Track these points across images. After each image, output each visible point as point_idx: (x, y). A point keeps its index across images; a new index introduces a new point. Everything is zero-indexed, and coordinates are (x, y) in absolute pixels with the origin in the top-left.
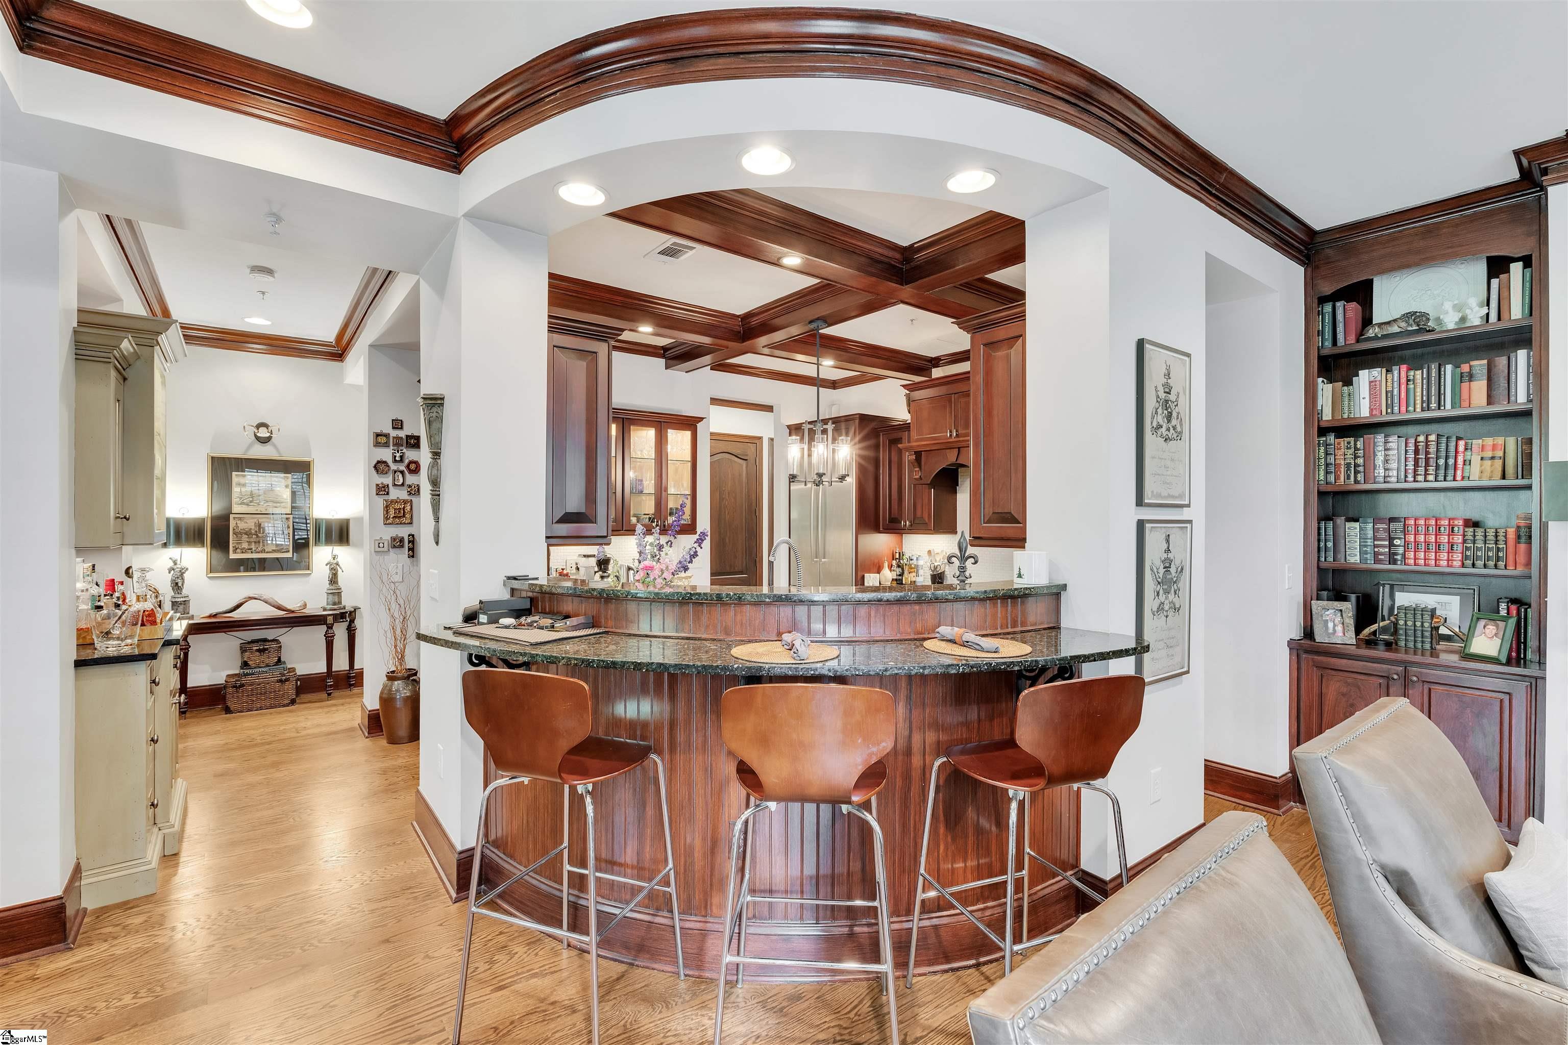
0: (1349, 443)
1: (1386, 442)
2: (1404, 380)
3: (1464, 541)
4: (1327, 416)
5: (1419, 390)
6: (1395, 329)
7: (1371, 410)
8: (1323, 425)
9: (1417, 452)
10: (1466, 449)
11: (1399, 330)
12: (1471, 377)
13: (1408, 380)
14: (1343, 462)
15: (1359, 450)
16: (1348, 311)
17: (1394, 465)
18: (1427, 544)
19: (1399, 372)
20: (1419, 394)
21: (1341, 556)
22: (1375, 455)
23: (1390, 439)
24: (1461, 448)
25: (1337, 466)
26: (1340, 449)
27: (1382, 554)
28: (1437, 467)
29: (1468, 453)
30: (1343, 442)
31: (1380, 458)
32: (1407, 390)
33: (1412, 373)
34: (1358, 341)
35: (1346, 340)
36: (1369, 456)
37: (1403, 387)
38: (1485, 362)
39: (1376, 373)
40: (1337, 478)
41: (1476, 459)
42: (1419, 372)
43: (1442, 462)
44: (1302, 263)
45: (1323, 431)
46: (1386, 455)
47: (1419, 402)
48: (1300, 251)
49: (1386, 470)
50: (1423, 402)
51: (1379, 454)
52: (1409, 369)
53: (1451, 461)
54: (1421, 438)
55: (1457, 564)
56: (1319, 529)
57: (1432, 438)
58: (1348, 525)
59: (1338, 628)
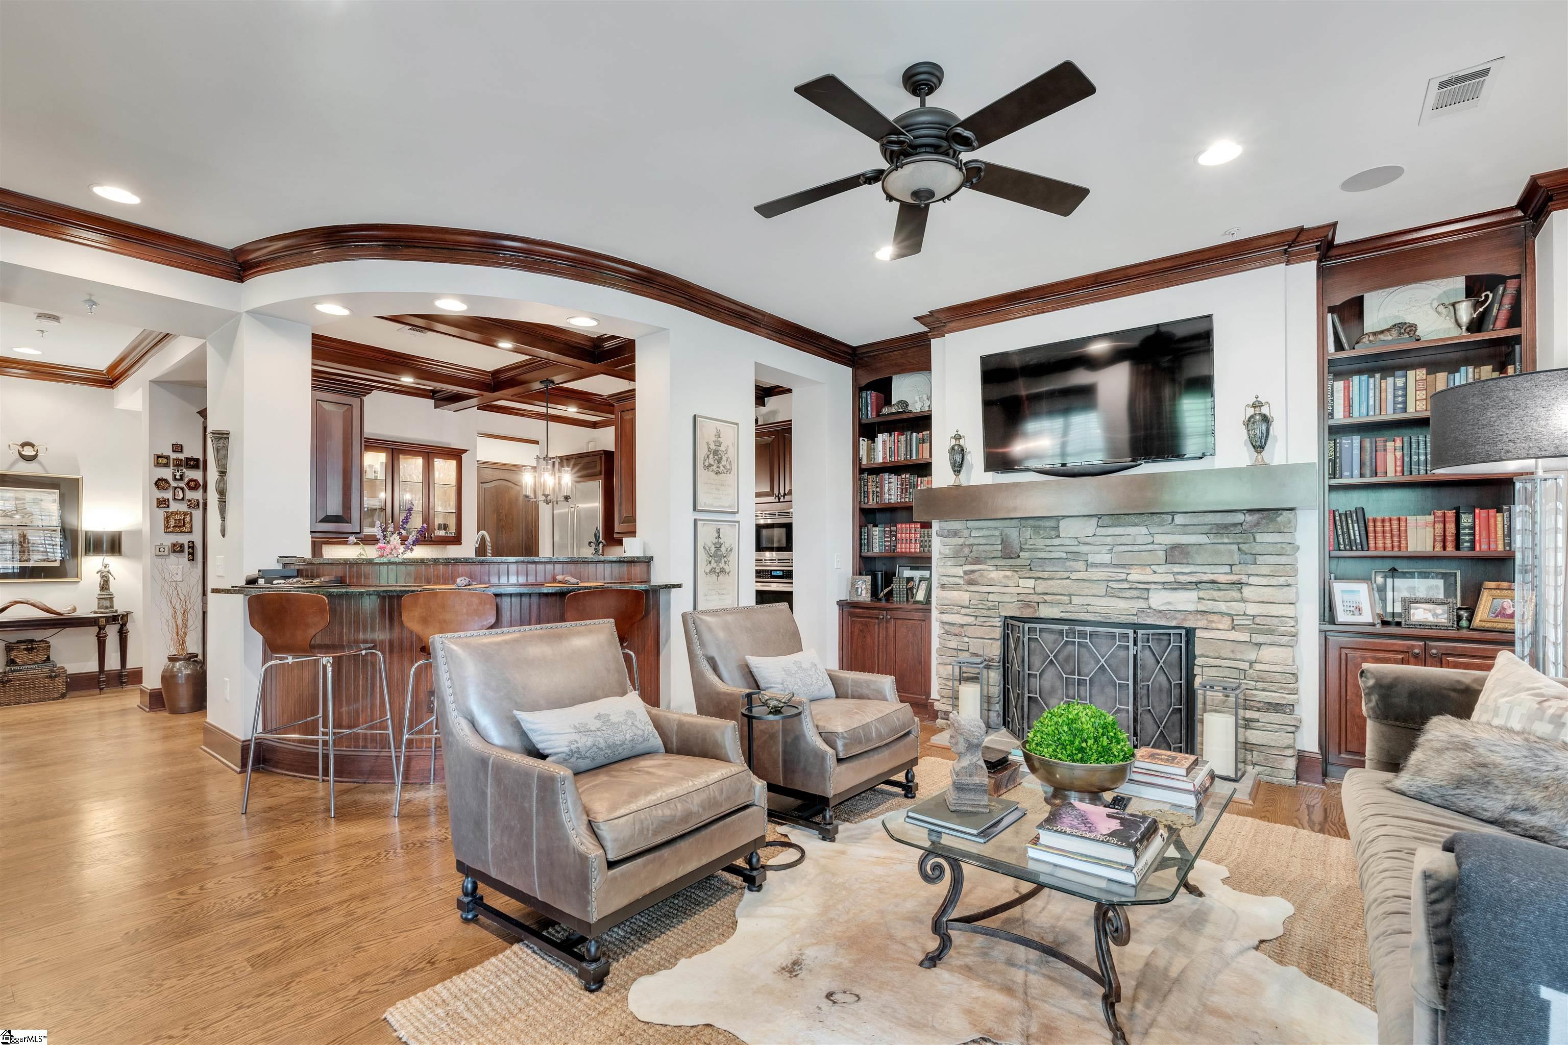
3: (920, 536)
4: (864, 462)
6: (893, 410)
8: (863, 467)
11: (895, 411)
21: (870, 549)
25: (868, 492)
30: (871, 477)
35: (871, 416)
39: (886, 435)
45: (862, 471)
54: (903, 476)
55: (918, 550)
56: (861, 532)
57: (908, 476)
58: (874, 529)
59: (864, 592)
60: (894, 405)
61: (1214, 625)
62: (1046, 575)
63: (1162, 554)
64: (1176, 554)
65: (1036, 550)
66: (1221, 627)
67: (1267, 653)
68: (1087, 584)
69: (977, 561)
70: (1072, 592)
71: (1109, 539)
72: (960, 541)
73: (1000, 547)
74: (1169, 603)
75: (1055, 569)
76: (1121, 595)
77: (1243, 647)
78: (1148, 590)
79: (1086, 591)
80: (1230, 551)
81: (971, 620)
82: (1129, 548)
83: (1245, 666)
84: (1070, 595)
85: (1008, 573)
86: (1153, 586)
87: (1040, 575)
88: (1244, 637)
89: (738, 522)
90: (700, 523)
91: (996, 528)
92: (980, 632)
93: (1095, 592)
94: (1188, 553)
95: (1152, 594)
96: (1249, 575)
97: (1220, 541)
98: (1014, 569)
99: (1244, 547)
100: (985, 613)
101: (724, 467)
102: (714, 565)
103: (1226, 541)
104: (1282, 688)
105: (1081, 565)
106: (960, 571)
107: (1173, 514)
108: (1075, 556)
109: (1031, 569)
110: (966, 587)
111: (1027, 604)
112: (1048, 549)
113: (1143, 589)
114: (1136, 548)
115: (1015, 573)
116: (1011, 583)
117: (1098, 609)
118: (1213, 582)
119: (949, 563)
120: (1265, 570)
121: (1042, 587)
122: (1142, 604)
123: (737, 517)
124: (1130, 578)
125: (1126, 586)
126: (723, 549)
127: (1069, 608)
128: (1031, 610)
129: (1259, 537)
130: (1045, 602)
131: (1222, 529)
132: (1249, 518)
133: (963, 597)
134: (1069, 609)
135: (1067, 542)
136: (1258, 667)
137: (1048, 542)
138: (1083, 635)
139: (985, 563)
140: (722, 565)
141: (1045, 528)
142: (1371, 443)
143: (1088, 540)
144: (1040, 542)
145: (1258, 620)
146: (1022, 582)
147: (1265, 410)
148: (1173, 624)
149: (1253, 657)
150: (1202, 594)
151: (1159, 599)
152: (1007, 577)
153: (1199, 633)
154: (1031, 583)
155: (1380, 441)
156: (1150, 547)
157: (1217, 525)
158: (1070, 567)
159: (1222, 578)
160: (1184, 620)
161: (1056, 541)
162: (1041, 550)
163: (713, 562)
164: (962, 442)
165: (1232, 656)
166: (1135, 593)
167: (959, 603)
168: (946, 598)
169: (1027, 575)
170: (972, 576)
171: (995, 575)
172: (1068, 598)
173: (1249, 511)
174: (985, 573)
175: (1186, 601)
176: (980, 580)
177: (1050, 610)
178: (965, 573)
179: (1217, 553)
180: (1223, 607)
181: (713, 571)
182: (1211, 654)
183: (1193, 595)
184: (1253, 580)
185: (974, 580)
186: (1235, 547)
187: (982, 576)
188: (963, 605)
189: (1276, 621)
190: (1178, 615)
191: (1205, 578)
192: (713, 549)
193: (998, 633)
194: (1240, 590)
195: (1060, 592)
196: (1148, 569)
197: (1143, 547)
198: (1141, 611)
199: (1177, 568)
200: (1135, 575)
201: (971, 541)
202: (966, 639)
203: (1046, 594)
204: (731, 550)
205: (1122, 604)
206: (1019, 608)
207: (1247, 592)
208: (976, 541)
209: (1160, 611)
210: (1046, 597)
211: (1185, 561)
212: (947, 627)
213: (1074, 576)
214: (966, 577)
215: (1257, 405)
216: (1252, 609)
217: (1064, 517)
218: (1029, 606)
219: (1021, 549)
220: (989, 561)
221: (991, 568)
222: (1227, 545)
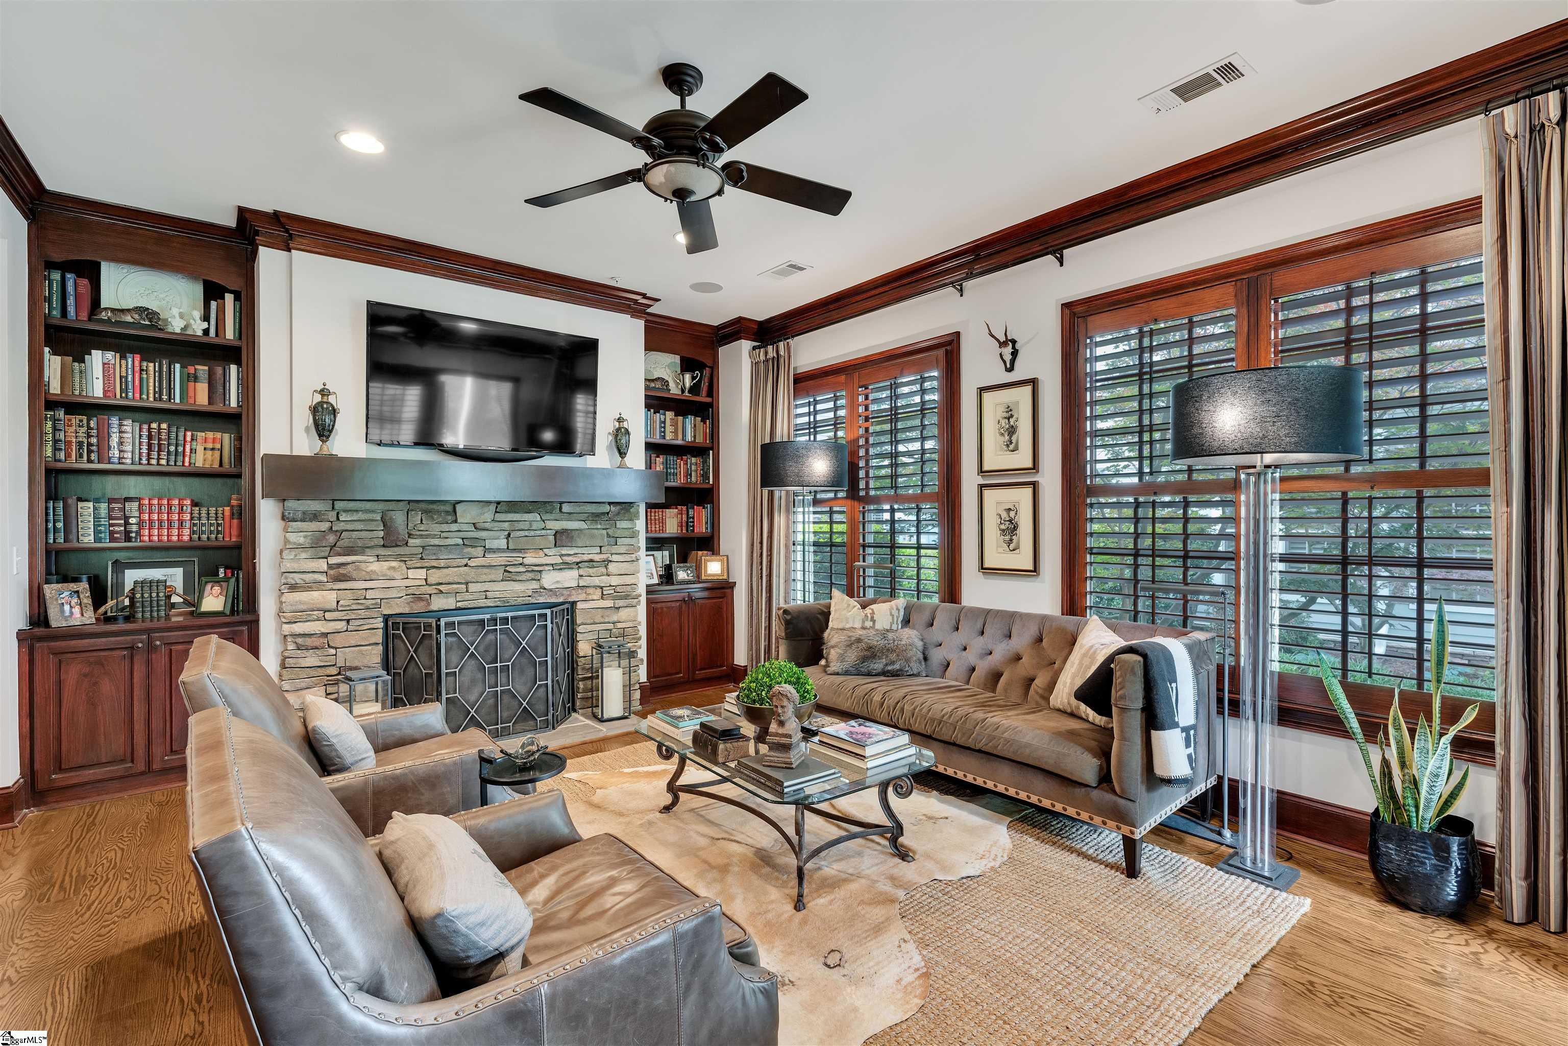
0: (81, 421)
1: (120, 425)
2: (137, 369)
3: (192, 519)
4: (55, 388)
5: (151, 381)
6: (129, 319)
7: (105, 392)
8: (51, 398)
9: (150, 437)
10: (192, 440)
11: (132, 320)
12: (196, 379)
13: (141, 370)
14: (74, 440)
15: (92, 429)
16: (78, 285)
17: (129, 448)
18: (160, 521)
19: (133, 360)
20: (151, 384)
21: (73, 537)
22: (109, 436)
23: (125, 423)
24: (189, 439)
25: (68, 443)
26: (71, 426)
27: (117, 532)
28: (169, 453)
29: (194, 443)
30: (75, 419)
31: (114, 439)
32: (141, 379)
33: (145, 364)
34: (89, 320)
35: (76, 316)
36: (103, 437)
37: (137, 375)
38: (206, 368)
39: (110, 355)
40: (68, 455)
41: (200, 449)
42: (151, 365)
43: (172, 448)
44: (24, 216)
45: (51, 405)
46: (121, 438)
47: (151, 392)
49: (120, 451)
50: (155, 392)
51: (114, 435)
52: (142, 360)
53: (180, 449)
54: (154, 425)
55: (186, 538)
56: (47, 508)
57: (164, 426)
58: (80, 504)
59: (76, 610)
60: (128, 310)
61: (590, 597)
62: (442, 563)
63: (552, 538)
64: (561, 538)
65: (427, 536)
66: (595, 597)
67: (624, 614)
68: (485, 570)
69: (349, 551)
70: (469, 579)
71: (506, 525)
72: (325, 526)
73: (382, 534)
74: (558, 582)
75: (450, 557)
76: (518, 578)
77: (608, 612)
78: (540, 571)
79: (484, 578)
80: (602, 535)
81: (341, 625)
82: (526, 533)
83: (611, 626)
84: (467, 584)
85: (394, 564)
86: (547, 568)
87: (434, 563)
88: (609, 603)
91: (373, 511)
92: (354, 638)
93: (493, 577)
94: (572, 537)
95: (544, 575)
96: (612, 554)
97: (594, 527)
98: (401, 559)
99: (610, 532)
100: (363, 613)
103: (599, 526)
104: (634, 639)
105: (479, 551)
106: (323, 565)
107: (561, 503)
108: (471, 543)
109: (422, 558)
110: (330, 585)
111: (418, 598)
112: (443, 535)
113: (536, 571)
114: (532, 533)
115: (402, 564)
116: (397, 575)
117: (497, 594)
118: (591, 561)
119: (304, 555)
120: (623, 550)
121: (435, 576)
122: (535, 585)
124: (526, 561)
125: (522, 569)
127: (467, 596)
128: (422, 604)
129: (618, 523)
130: (441, 592)
131: (596, 517)
132: (613, 508)
133: (328, 598)
134: (467, 598)
135: (465, 527)
136: (619, 625)
137: (445, 527)
138: (505, 620)
139: (362, 553)
141: (439, 512)
142: (659, 459)
143: (487, 525)
144: (436, 528)
145: (618, 589)
146: (411, 574)
147: (625, 425)
148: (561, 600)
149: (615, 618)
150: (582, 572)
151: (550, 579)
152: (393, 568)
153: (580, 606)
154: (422, 573)
155: (653, 456)
156: (543, 532)
157: (593, 513)
158: (468, 553)
159: (597, 558)
160: (570, 595)
161: (454, 527)
162: (434, 536)
164: (331, 399)
165: (602, 620)
166: (530, 575)
167: (321, 606)
168: (301, 603)
169: (418, 565)
170: (342, 571)
171: (376, 567)
172: (464, 586)
173: (610, 504)
174: (363, 565)
175: (569, 578)
176: (354, 574)
177: (445, 600)
178: (330, 567)
179: (593, 537)
180: (597, 581)
182: (588, 622)
183: (574, 573)
184: (615, 558)
185: (344, 575)
186: (604, 532)
187: (358, 569)
188: (328, 607)
189: (629, 588)
190: (565, 592)
191: (586, 558)
193: (379, 636)
194: (606, 567)
195: (456, 580)
196: (541, 553)
197: (538, 533)
198: (535, 591)
199: (565, 551)
200: (531, 559)
201: (337, 527)
202: (333, 651)
203: (441, 584)
205: (517, 587)
206: (408, 603)
207: (612, 567)
208: (349, 527)
209: (551, 590)
210: (441, 587)
211: (569, 544)
212: (300, 640)
213: (472, 563)
214: (331, 572)
215: (620, 420)
216: (614, 581)
217: (461, 502)
218: (421, 599)
219: (410, 535)
220: (368, 551)
221: (372, 559)
222: (599, 531)
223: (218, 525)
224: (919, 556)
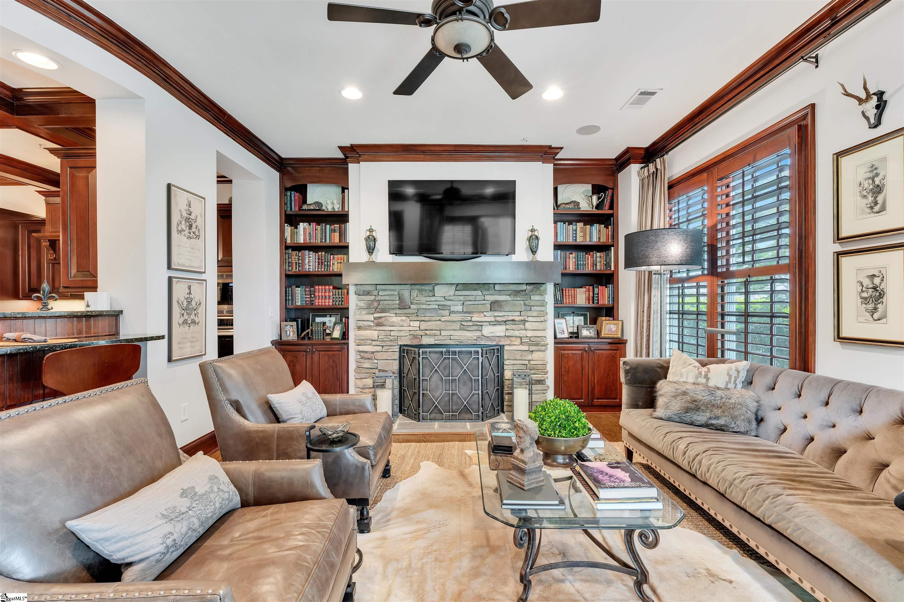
0: (296, 253)
1: (309, 254)
2: (314, 229)
3: (333, 295)
4: (288, 241)
5: (319, 234)
6: (312, 208)
7: (304, 240)
8: (288, 245)
9: (319, 259)
10: (333, 259)
11: (313, 208)
12: (334, 231)
13: (316, 229)
14: (294, 262)
15: (300, 257)
16: (295, 196)
17: (311, 264)
18: (319, 296)
19: (313, 225)
20: (319, 235)
21: (294, 302)
22: (305, 259)
23: (310, 253)
24: (332, 259)
25: (292, 263)
26: (293, 256)
27: (308, 301)
28: (325, 265)
29: (334, 260)
30: (294, 253)
31: (307, 261)
32: (316, 233)
33: (317, 227)
34: (300, 210)
35: (295, 209)
36: (303, 260)
37: (314, 232)
38: (338, 226)
39: (306, 224)
40: (292, 269)
41: (336, 263)
42: (319, 226)
43: (326, 263)
44: (278, 171)
45: (287, 247)
46: (309, 260)
47: (319, 239)
48: (278, 166)
49: (309, 266)
50: (320, 239)
51: (306, 259)
52: (316, 225)
53: (329, 263)
54: (320, 254)
55: (331, 304)
56: (286, 291)
57: (323, 254)
58: (297, 289)
59: (291, 333)
60: (312, 204)
61: (513, 343)
62: (427, 318)
63: (489, 306)
64: (495, 306)
65: (420, 304)
66: (516, 343)
67: (536, 355)
68: (450, 324)
69: (383, 311)
70: (441, 328)
71: (462, 298)
72: (372, 298)
73: (398, 302)
74: (492, 332)
75: (432, 315)
76: (468, 329)
77: (525, 353)
78: (482, 326)
79: (449, 328)
80: (521, 304)
81: (379, 348)
82: (473, 303)
83: (527, 362)
84: (440, 330)
85: (404, 318)
86: (485, 324)
87: (423, 319)
88: (526, 348)
89: (205, 281)
90: (174, 280)
91: (395, 290)
92: (385, 356)
93: (454, 328)
94: (501, 305)
95: (484, 328)
96: (528, 317)
97: (516, 299)
98: (407, 315)
99: (526, 302)
100: (389, 343)
101: (194, 233)
102: (185, 316)
103: (519, 299)
104: (542, 372)
105: (447, 312)
106: (371, 317)
107: (495, 284)
108: (442, 307)
109: (417, 316)
110: (375, 328)
111: (415, 337)
112: (428, 303)
113: (479, 326)
114: (476, 303)
115: (407, 318)
116: (405, 324)
117: (456, 338)
118: (513, 320)
119: (364, 312)
120: (535, 314)
121: (424, 326)
122: (478, 334)
123: (203, 277)
124: (473, 319)
125: (471, 324)
126: (193, 303)
127: (440, 338)
128: (417, 340)
129: (532, 297)
130: (427, 335)
131: (517, 293)
132: (528, 287)
133: (374, 334)
134: (440, 339)
135: (439, 299)
136: (532, 362)
137: (428, 299)
138: (454, 353)
139: (388, 312)
140: (192, 317)
141: (426, 290)
142: (564, 254)
143: (451, 298)
144: (424, 299)
145: (532, 339)
146: (412, 324)
147: (536, 233)
148: (494, 343)
149: (530, 358)
150: (507, 327)
151: (487, 331)
152: (403, 320)
153: (506, 348)
154: (417, 324)
155: (568, 253)
156: (483, 302)
157: (515, 291)
158: (441, 314)
159: (517, 318)
160: (499, 341)
161: (433, 299)
162: (423, 304)
163: (185, 314)
165: (521, 358)
166: (475, 328)
167: (371, 338)
168: (362, 336)
169: (415, 319)
170: (380, 321)
171: (395, 319)
172: (439, 332)
173: (527, 284)
174: (389, 318)
175: (500, 330)
176: (385, 323)
177: (429, 339)
178: (375, 318)
179: (515, 305)
180: (517, 333)
181: (185, 322)
182: (512, 358)
183: (503, 328)
184: (530, 319)
185: (381, 323)
186: (522, 302)
187: (387, 320)
188: (374, 339)
189: (539, 339)
190: (497, 339)
191: (510, 318)
192: (185, 304)
193: (397, 356)
194: (524, 324)
195: (434, 328)
196: (482, 315)
197: (480, 302)
198: (478, 337)
199: (496, 314)
200: (476, 318)
201: (379, 298)
202: (376, 361)
203: (427, 330)
204: (200, 304)
205: (468, 334)
206: (410, 339)
207: (527, 324)
208: (383, 298)
209: (488, 337)
210: (427, 332)
211: (500, 310)
212: (362, 354)
213: (443, 319)
214: (375, 321)
215: (532, 230)
216: (529, 334)
217: (437, 283)
218: (416, 338)
219: (412, 303)
220: (391, 311)
221: (393, 315)
222: (519, 301)
223: (342, 298)
224: (772, 324)
